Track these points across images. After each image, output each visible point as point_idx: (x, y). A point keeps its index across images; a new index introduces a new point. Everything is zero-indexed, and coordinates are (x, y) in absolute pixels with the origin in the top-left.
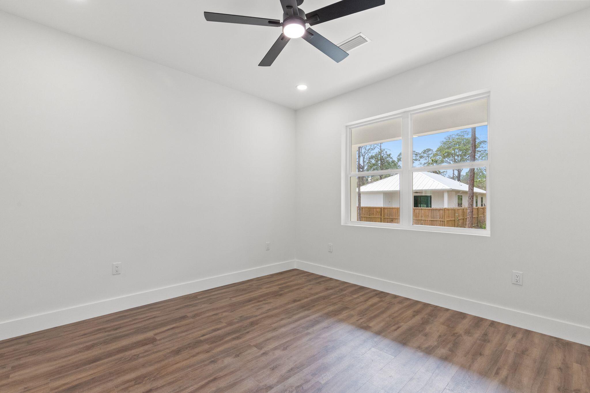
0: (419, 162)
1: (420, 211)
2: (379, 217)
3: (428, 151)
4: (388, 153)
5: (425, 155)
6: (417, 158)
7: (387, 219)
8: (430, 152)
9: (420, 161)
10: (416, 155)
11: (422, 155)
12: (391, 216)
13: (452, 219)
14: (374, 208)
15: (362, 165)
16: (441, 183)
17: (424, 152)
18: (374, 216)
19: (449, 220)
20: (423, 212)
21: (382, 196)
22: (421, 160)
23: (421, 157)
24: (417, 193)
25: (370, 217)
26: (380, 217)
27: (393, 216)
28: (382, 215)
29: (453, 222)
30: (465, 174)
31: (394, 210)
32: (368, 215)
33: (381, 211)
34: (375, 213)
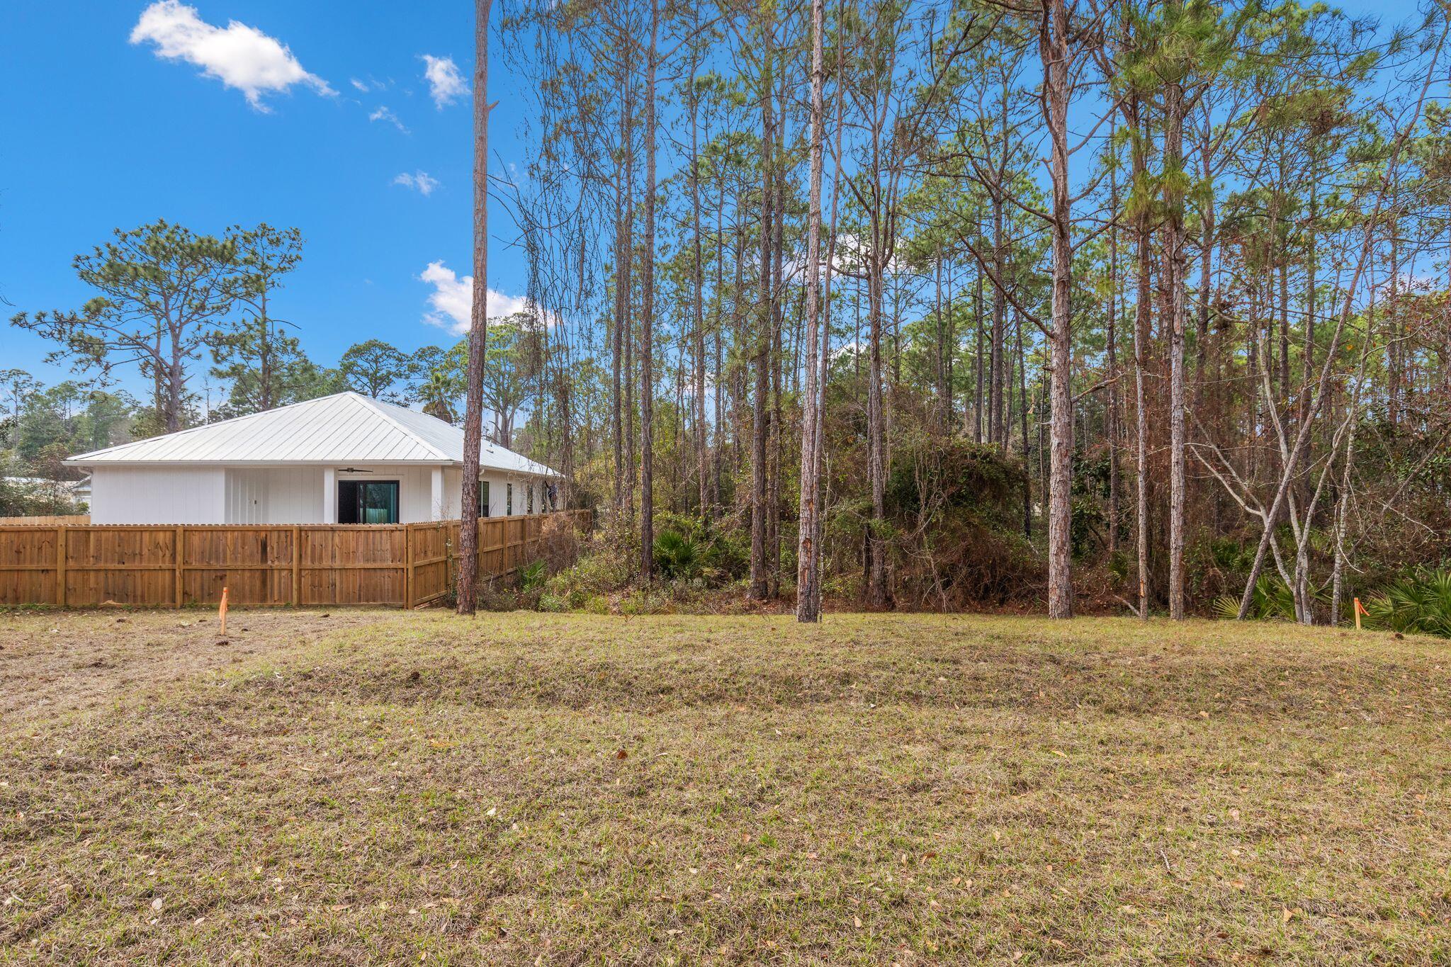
0: (406, 382)
1: (326, 538)
2: (164, 566)
3: (432, 354)
4: (289, 337)
5: (424, 364)
6: (402, 370)
7: (199, 573)
8: (437, 358)
9: (411, 381)
10: (400, 360)
11: (415, 361)
12: (217, 559)
13: (435, 559)
14: (142, 530)
15: (170, 362)
16: (427, 440)
17: (422, 354)
18: (145, 565)
19: (426, 561)
20: (337, 540)
21: (220, 480)
22: (413, 376)
23: (413, 369)
24: (352, 470)
25: (122, 567)
26: (167, 565)
27: (225, 560)
28: (179, 558)
29: (442, 567)
30: (523, 426)
31: (229, 535)
32: (113, 561)
33: (174, 541)
34: (145, 551)
